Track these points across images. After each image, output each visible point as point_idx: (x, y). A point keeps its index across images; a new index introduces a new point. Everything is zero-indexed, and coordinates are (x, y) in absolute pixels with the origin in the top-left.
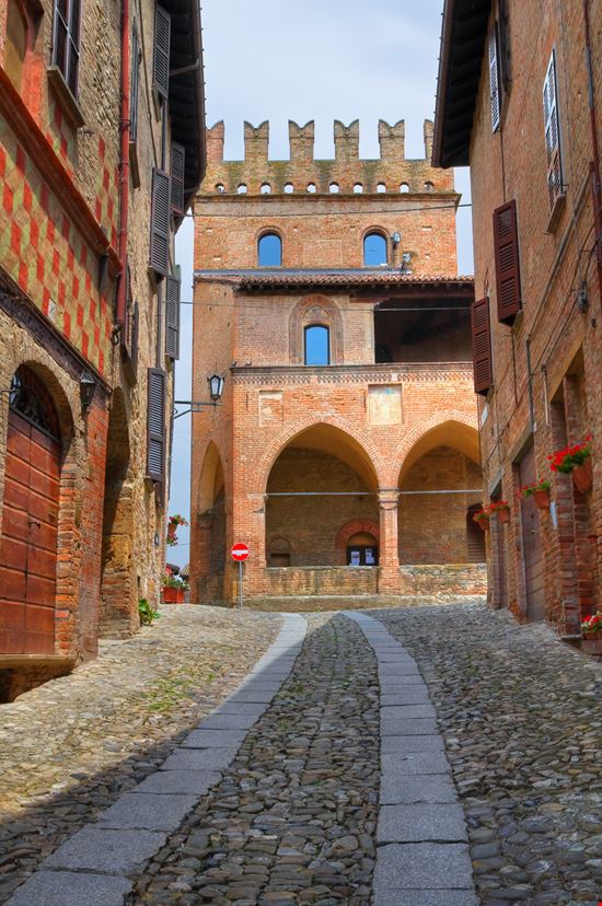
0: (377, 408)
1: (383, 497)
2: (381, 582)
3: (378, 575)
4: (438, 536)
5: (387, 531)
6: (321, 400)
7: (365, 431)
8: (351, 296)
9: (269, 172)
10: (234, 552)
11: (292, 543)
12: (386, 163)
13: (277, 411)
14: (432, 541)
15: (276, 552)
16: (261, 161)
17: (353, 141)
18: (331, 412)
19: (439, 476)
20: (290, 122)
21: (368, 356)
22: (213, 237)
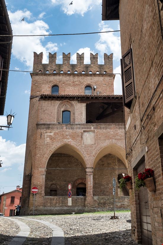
0: (86, 139)
1: (87, 170)
2: (86, 203)
3: (85, 199)
4: (108, 184)
5: (89, 183)
6: (67, 135)
7: (82, 147)
8: (78, 101)
9: (56, 67)
10: (33, 190)
11: (58, 186)
12: (92, 65)
13: (51, 139)
14: (106, 186)
15: (52, 189)
16: (53, 64)
17: (82, 59)
18: (70, 140)
19: (108, 164)
20: (63, 53)
21: (83, 121)
22: (37, 86)
